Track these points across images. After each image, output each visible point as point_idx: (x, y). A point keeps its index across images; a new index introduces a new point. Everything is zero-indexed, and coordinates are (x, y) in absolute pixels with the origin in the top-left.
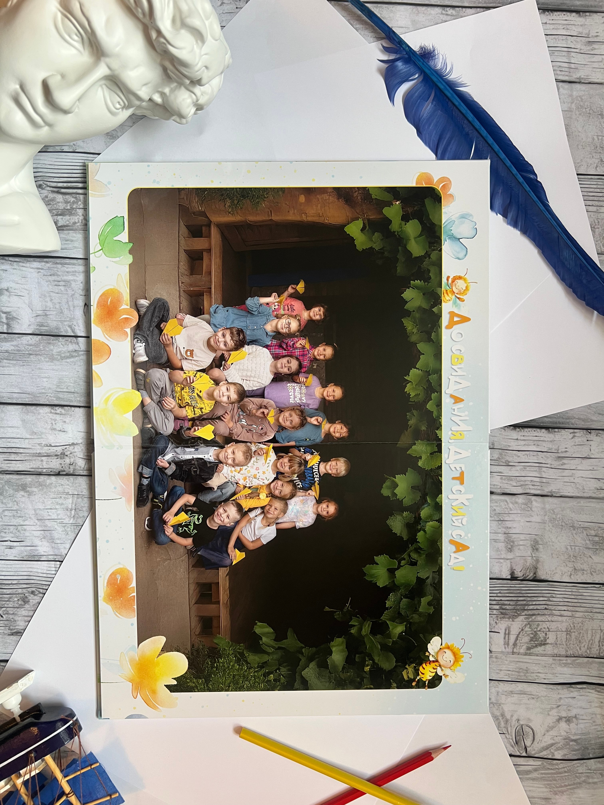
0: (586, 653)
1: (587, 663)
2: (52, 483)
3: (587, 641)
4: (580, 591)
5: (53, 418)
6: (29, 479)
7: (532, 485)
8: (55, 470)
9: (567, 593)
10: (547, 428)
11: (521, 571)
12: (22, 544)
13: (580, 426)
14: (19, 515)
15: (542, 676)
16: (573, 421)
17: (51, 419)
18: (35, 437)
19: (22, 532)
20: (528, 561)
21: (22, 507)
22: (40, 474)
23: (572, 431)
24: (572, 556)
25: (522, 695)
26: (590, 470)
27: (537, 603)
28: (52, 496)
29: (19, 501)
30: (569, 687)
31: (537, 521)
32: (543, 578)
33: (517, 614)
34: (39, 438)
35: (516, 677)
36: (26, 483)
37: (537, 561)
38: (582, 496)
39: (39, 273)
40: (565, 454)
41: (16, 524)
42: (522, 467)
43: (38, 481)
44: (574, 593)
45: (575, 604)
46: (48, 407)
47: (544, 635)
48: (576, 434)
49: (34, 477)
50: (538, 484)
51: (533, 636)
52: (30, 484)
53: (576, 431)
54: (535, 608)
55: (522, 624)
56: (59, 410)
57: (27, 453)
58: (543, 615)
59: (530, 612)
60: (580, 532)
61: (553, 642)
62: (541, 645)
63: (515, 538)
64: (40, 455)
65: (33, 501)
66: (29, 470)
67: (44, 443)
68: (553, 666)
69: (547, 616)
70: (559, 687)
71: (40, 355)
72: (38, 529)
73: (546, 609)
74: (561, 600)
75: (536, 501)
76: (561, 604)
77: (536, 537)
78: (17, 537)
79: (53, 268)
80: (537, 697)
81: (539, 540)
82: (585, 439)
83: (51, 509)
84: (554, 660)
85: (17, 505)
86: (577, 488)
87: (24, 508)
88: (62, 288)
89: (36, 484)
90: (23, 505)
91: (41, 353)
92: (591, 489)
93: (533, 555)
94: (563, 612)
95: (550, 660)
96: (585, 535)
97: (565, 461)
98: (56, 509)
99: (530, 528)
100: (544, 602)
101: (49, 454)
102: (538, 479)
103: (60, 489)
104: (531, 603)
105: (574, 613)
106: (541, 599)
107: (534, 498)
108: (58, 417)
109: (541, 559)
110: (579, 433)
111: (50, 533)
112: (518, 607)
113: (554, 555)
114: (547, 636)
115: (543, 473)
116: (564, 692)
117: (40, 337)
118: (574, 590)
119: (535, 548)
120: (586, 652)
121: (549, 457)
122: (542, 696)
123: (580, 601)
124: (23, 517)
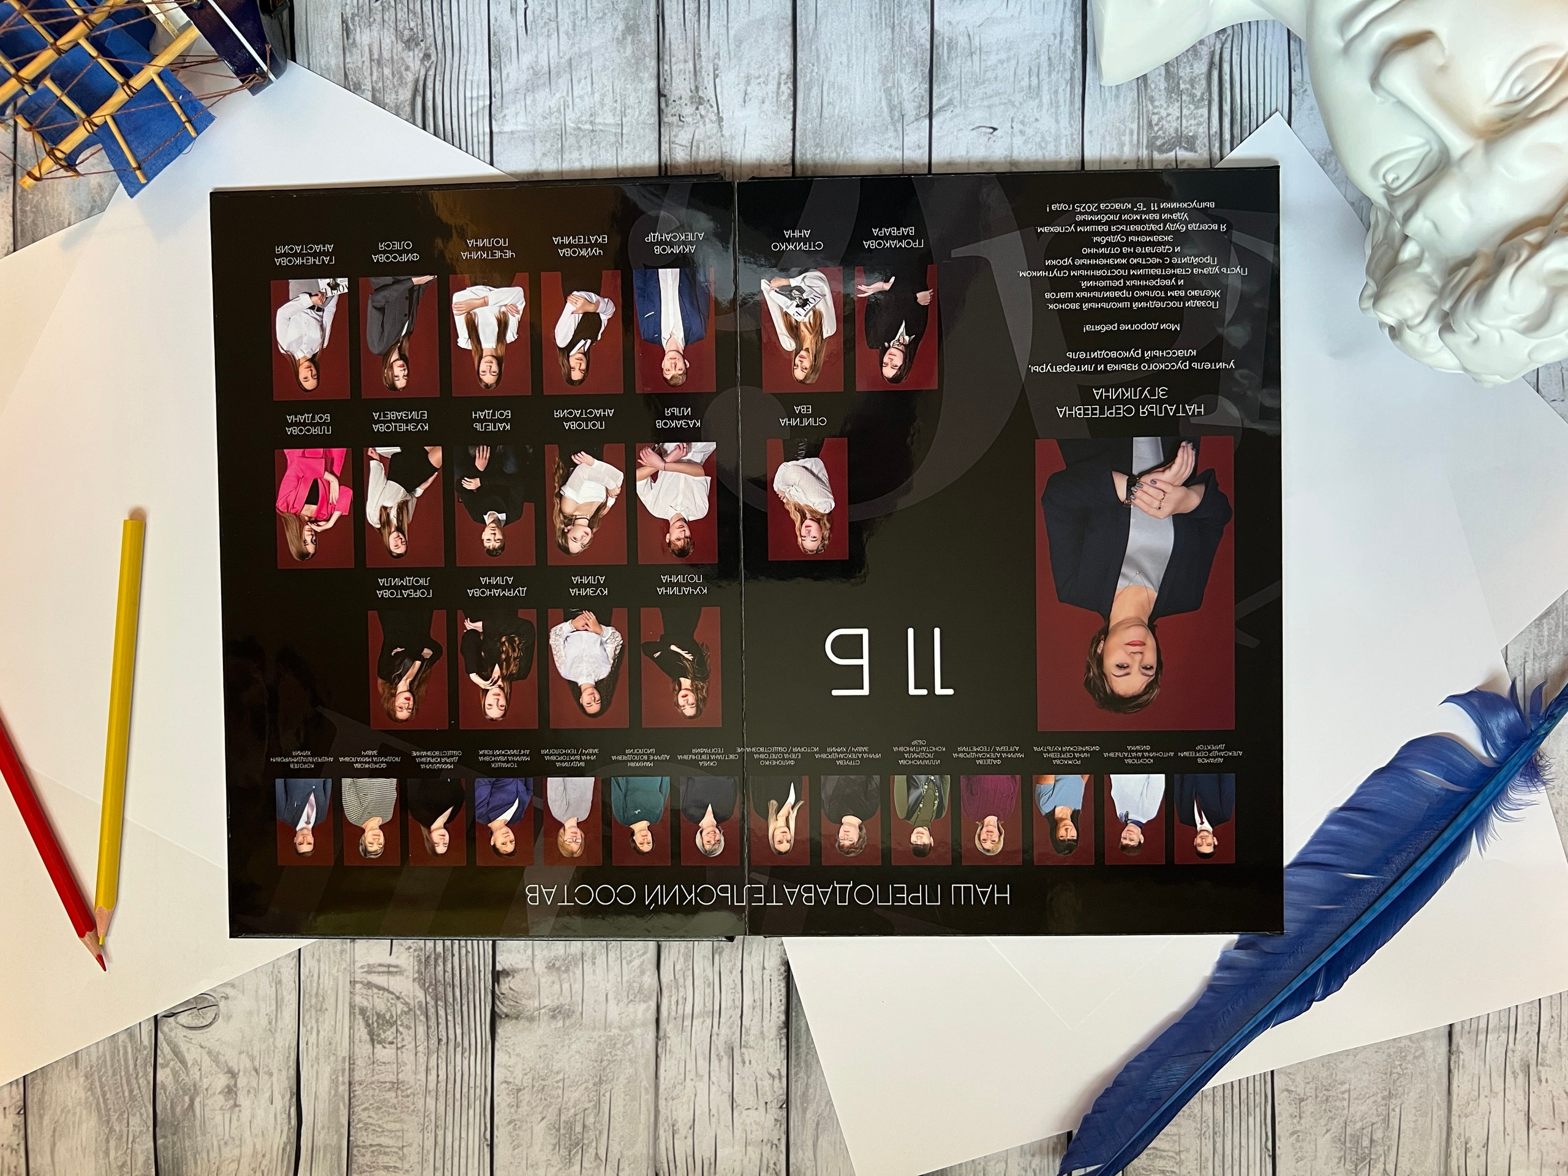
0: (356, 1121)
1: (339, 1122)
2: (642, 83)
3: (380, 1122)
4: (478, 1102)
5: (770, 78)
6: (649, 38)
7: (677, 1001)
8: (668, 87)
9: (472, 1078)
10: (787, 1024)
11: (511, 988)
12: (522, 31)
13: (793, 1087)
14: (578, 23)
15: (313, 1039)
16: (802, 1074)
17: (768, 75)
18: (732, 47)
19: (545, 30)
20: (531, 1002)
21: (594, 28)
22: (659, 59)
23: (784, 1073)
24: (543, 1083)
25: (274, 1003)
26: (710, 1110)
27: (451, 1024)
28: (618, 85)
29: (606, 23)
30: (291, 1092)
31: (609, 1013)
32: (499, 1031)
33: (429, 987)
34: (729, 53)
35: (308, 991)
36: (641, 33)
37: (531, 1019)
38: (660, 1097)
39: (1053, 37)
40: (740, 1060)
41: (559, 19)
42: (711, 981)
43: (645, 56)
44: (472, 1091)
45: (450, 1096)
46: (791, 67)
47: (390, 1040)
48: (777, 1081)
49: (654, 48)
50: (680, 1011)
51: (388, 1017)
52: (640, 41)
53: (784, 1080)
54: (440, 1020)
55: (409, 997)
56: (786, 89)
57: (699, 33)
58: (428, 1037)
59: (432, 1011)
60: (591, 1096)
61: (377, 1056)
62: (371, 1034)
63: (574, 973)
64: (697, 56)
65: (607, 49)
66: (667, 37)
67: (721, 63)
68: (332, 1058)
69: (426, 1043)
70: (293, 1072)
71: (893, 47)
72: (552, 61)
73: (440, 1040)
74: (458, 1068)
75: (647, 1010)
76: (451, 1068)
77: (578, 1014)
78: (534, 21)
79: (1065, 64)
80: (273, 1030)
81: (573, 1021)
82: (769, 1099)
83: (592, 83)
84: (344, 1058)
85: (598, 18)
86: (674, 1087)
87: (592, 31)
88: (1025, 83)
89: (639, 53)
90: (598, 30)
91: (896, 48)
92: (674, 1113)
93: (543, 1010)
94: (434, 1072)
95: (344, 1052)
96: (586, 1107)
97: (725, 1061)
98: (593, 93)
99: (595, 1001)
100: (452, 1036)
101: (699, 74)
102: (688, 1010)
103: (632, 100)
104: (449, 1011)
105: (433, 1093)
106: (459, 1031)
107: (653, 1005)
108: (772, 87)
109: (535, 1025)
110: (780, 1086)
111: (544, 83)
112: (441, 989)
113: (545, 1049)
114: (387, 1046)
115: (701, 1020)
116: (282, 1082)
117: (928, 46)
118: (478, 1090)
119: (556, 1012)
120: (360, 1121)
121: (733, 1030)
122: (275, 1039)
123: (458, 1104)
124: (574, 30)
